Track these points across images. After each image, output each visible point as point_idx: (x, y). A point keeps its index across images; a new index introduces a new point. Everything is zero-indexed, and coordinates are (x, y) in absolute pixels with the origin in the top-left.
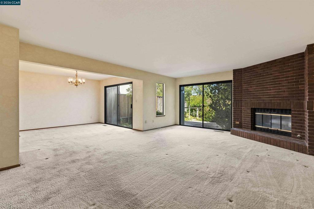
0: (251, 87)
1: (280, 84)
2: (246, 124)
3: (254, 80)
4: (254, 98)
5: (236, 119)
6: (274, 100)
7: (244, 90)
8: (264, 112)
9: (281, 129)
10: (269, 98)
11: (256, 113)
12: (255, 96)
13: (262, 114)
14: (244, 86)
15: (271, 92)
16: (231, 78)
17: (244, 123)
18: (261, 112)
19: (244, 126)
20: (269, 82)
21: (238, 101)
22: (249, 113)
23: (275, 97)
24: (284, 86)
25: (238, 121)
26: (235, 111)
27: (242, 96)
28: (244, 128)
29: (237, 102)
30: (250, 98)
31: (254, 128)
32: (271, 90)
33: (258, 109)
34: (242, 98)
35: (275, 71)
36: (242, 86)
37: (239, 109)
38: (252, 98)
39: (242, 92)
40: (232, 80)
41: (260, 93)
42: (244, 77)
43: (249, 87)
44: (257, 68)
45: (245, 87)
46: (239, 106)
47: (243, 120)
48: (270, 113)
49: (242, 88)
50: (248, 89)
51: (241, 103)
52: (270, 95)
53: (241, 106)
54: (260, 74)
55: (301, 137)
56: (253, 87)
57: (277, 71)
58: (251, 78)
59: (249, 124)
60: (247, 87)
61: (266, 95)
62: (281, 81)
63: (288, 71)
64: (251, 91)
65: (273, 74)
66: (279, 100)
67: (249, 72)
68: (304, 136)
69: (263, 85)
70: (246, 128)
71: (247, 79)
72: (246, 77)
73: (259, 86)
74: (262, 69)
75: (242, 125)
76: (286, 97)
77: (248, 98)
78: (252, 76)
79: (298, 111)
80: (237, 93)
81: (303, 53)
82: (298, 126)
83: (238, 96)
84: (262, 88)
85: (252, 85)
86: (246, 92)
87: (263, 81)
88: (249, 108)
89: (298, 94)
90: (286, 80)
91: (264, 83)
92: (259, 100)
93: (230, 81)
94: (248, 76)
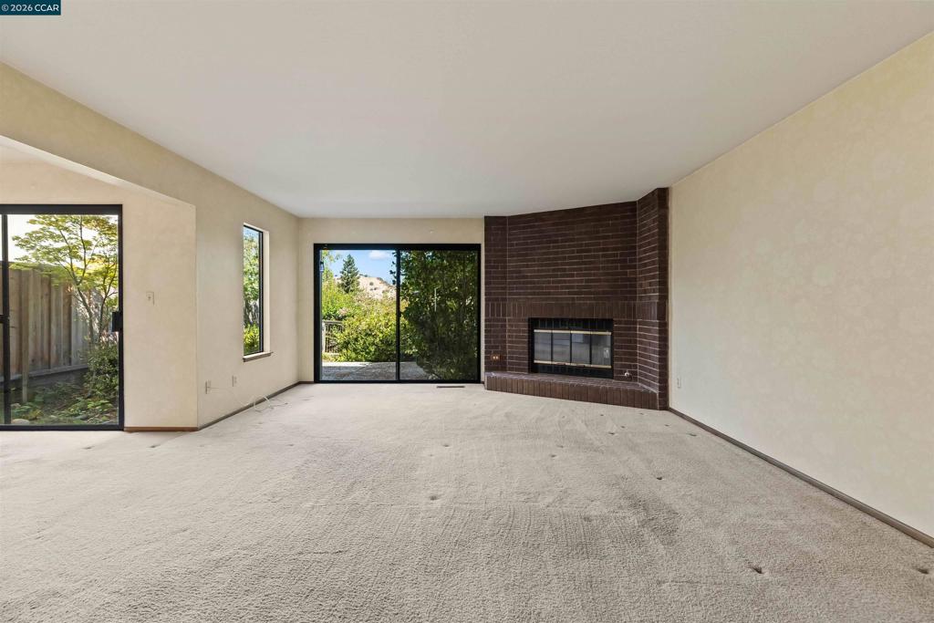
0: (527, 266)
1: (591, 263)
2: (517, 358)
3: (534, 249)
4: (534, 294)
5: (493, 347)
6: (580, 299)
7: (511, 272)
8: (557, 328)
9: (591, 363)
10: (569, 293)
11: (535, 331)
12: (538, 288)
13: (550, 331)
14: (510, 262)
15: (574, 281)
16: (477, 237)
17: (511, 358)
18: (549, 327)
19: (510, 363)
20: (570, 258)
21: (497, 300)
22: (524, 331)
23: (581, 293)
24: (598, 269)
25: (495, 353)
26: (490, 326)
27: (503, 288)
28: (511, 369)
29: (496, 303)
30: (524, 294)
31: (534, 368)
32: (572, 276)
33: (543, 320)
34: (505, 294)
35: (580, 234)
36: (506, 262)
37: (498, 321)
38: (530, 294)
39: (505, 278)
40: (479, 245)
41: (549, 282)
42: (510, 240)
43: (523, 266)
44: (543, 220)
45: (511, 264)
46: (498, 315)
47: (508, 350)
48: (570, 329)
49: (505, 267)
50: (520, 272)
51: (504, 306)
52: (572, 287)
53: (504, 315)
54: (550, 236)
55: (630, 377)
56: (532, 266)
57: (586, 233)
58: (527, 244)
59: (524, 359)
60: (516, 266)
61: (562, 287)
62: (595, 257)
63: (608, 237)
64: (527, 277)
65: (578, 240)
66: (590, 299)
67: (524, 228)
68: (635, 373)
69: (557, 264)
70: (516, 370)
71: (517, 244)
72: (515, 239)
73: (546, 265)
74: (554, 224)
75: (505, 363)
76: (604, 293)
77: (520, 294)
78: (529, 238)
79: (626, 323)
80: (494, 278)
81: (634, 203)
82: (625, 354)
83: (497, 288)
84: (554, 270)
85: (529, 260)
86: (517, 278)
87: (557, 253)
88: (522, 317)
89: (626, 286)
90: (604, 256)
91: (559, 259)
92: (547, 299)
93: (477, 247)
94: (519, 239)
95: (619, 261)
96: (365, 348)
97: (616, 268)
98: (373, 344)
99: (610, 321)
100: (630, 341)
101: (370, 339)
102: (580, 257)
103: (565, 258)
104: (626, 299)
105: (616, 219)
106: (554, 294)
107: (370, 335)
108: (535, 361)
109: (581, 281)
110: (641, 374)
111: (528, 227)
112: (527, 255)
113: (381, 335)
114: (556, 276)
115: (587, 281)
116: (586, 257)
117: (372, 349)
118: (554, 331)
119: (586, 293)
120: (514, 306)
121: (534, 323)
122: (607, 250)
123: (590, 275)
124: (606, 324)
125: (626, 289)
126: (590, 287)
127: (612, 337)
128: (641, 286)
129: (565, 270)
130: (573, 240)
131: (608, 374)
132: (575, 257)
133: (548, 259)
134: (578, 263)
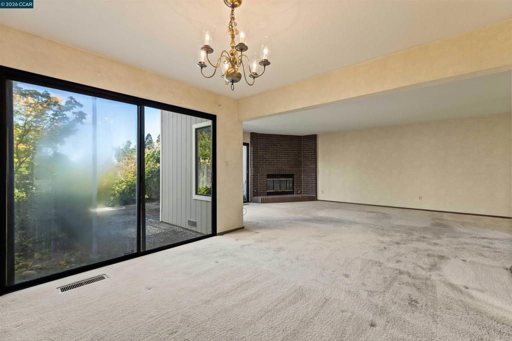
0: (266, 154)
1: (288, 155)
2: (262, 190)
3: (269, 148)
4: (269, 165)
5: (254, 187)
6: (285, 167)
8: (276, 178)
9: (287, 189)
10: (282, 165)
12: (271, 163)
14: (260, 152)
15: (283, 161)
16: (248, 140)
17: (260, 190)
18: (273, 177)
19: (260, 193)
21: (255, 167)
22: (265, 179)
23: (285, 165)
24: (290, 157)
25: (255, 189)
26: (253, 178)
27: (258, 162)
30: (265, 165)
31: (268, 194)
32: (283, 159)
33: (271, 175)
34: (258, 165)
35: (285, 144)
36: (258, 152)
37: (256, 176)
39: (258, 158)
40: (248, 144)
47: (259, 187)
48: (280, 178)
49: (258, 154)
50: (263, 156)
51: (258, 169)
52: (283, 163)
54: (275, 144)
55: (300, 192)
56: (268, 154)
57: (287, 144)
58: (266, 145)
59: (265, 190)
60: (262, 154)
61: (280, 163)
62: (290, 153)
63: (294, 146)
64: (266, 158)
65: (285, 146)
66: (288, 167)
67: (265, 139)
69: (277, 154)
70: (262, 195)
71: (262, 145)
72: (261, 143)
73: (273, 154)
74: (276, 139)
75: (258, 193)
76: (293, 165)
77: (263, 165)
78: (267, 143)
79: (299, 175)
81: (301, 136)
82: (298, 185)
83: (255, 162)
84: (276, 156)
85: (267, 152)
86: (262, 158)
87: (277, 150)
88: (265, 174)
89: (298, 163)
90: (292, 153)
91: (278, 152)
92: (274, 167)
94: (263, 143)
95: (297, 155)
97: (296, 157)
99: (293, 175)
100: (300, 181)
102: (285, 152)
103: (280, 152)
104: (298, 167)
105: (296, 140)
106: (276, 165)
108: (268, 191)
109: (285, 161)
111: (267, 139)
112: (266, 150)
114: (277, 159)
115: (287, 161)
116: (287, 152)
118: (274, 179)
119: (287, 165)
120: (262, 170)
121: (268, 176)
122: (293, 150)
123: (288, 159)
124: (292, 176)
126: (288, 163)
127: (293, 180)
128: (304, 163)
129: (280, 156)
130: (283, 146)
131: (292, 193)
132: (283, 152)
133: (274, 152)
134: (284, 154)
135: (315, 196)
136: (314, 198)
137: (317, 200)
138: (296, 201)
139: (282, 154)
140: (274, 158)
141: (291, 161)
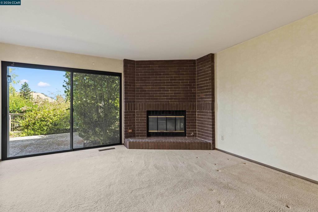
0: (146, 85)
1: (176, 85)
2: (141, 130)
3: (149, 78)
4: (149, 99)
5: (128, 126)
6: (171, 101)
7: (138, 88)
8: (160, 115)
9: (175, 130)
10: (167, 99)
11: (149, 117)
12: (152, 96)
13: (156, 117)
14: (137, 83)
15: (168, 93)
16: (120, 69)
17: (137, 130)
18: (156, 115)
19: (137, 133)
20: (167, 83)
21: (131, 102)
22: (144, 117)
23: (172, 99)
24: (180, 88)
25: (130, 129)
26: (127, 115)
27: (134, 96)
28: (138, 136)
30: (144, 99)
31: (149, 135)
32: (168, 91)
33: (153, 111)
34: (134, 99)
35: (172, 72)
36: (135, 83)
37: (131, 112)
38: (148, 99)
39: (134, 91)
40: (121, 74)
41: (157, 93)
42: (137, 72)
43: (143, 86)
44: (153, 64)
45: (138, 85)
46: (132, 110)
47: (136, 127)
48: (166, 115)
49: (135, 86)
50: (142, 88)
51: (134, 105)
52: (168, 96)
53: (134, 109)
54: (157, 72)
55: (193, 135)
56: (148, 86)
57: (174, 72)
58: (146, 75)
59: (144, 130)
60: (140, 85)
61: (163, 96)
62: (178, 83)
63: (184, 74)
64: (146, 91)
65: (171, 74)
66: (176, 101)
67: (144, 67)
68: (196, 134)
69: (161, 85)
70: (141, 136)
71: (140, 75)
72: (139, 72)
73: (156, 85)
74: (159, 67)
75: (135, 133)
76: (182, 99)
77: (142, 99)
78: (147, 72)
79: (192, 112)
80: (129, 91)
81: (195, 60)
82: (191, 125)
83: (131, 96)
84: (159, 88)
85: (146, 83)
86: (141, 91)
87: (161, 80)
88: (144, 110)
89: (191, 96)
90: (182, 82)
91: (161, 83)
92: (156, 102)
93: (119, 75)
94: (142, 72)
95: (189, 85)
96: (40, 128)
97: (187, 88)
98: (46, 125)
99: (185, 111)
100: (193, 120)
101: (44, 123)
102: (172, 83)
103: (164, 83)
104: (191, 101)
105: (187, 66)
106: (159, 99)
107: (43, 121)
108: (149, 131)
109: (172, 93)
110: (198, 134)
111: (147, 67)
112: (146, 80)
113: (51, 121)
114: (161, 91)
115: (175, 93)
116: (174, 82)
117: (45, 128)
118: (158, 117)
119: (175, 99)
120: (140, 105)
121: (149, 113)
122: (183, 80)
123: (176, 91)
124: (182, 113)
125: (191, 97)
126: (176, 96)
127: (185, 118)
128: (199, 96)
129: (164, 88)
130: (168, 75)
131: (183, 135)
132: (169, 83)
133: (157, 83)
134: (170, 85)
135: (211, 142)
136: (211, 146)
137: (214, 149)
138: (180, 149)
139: (168, 85)
140: (155, 91)
141: (180, 93)
